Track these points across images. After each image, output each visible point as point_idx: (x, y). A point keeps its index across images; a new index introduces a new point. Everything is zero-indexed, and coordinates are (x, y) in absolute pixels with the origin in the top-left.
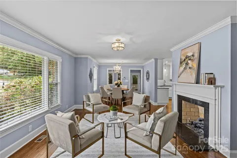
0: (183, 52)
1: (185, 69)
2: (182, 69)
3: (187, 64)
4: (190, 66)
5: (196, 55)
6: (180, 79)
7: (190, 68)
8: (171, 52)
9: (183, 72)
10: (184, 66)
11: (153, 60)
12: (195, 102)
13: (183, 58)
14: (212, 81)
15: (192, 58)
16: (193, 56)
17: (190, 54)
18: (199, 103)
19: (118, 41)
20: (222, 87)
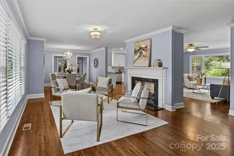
0: (137, 44)
1: (139, 56)
2: (136, 57)
3: (141, 53)
4: (144, 55)
5: (149, 47)
6: (135, 65)
7: (144, 56)
8: (125, 43)
9: (137, 59)
10: (139, 54)
11: (104, 48)
12: (147, 80)
13: (137, 49)
14: (160, 65)
15: (145, 49)
16: (146, 47)
17: (143, 46)
18: (150, 80)
19: (96, 30)
20: (167, 68)
